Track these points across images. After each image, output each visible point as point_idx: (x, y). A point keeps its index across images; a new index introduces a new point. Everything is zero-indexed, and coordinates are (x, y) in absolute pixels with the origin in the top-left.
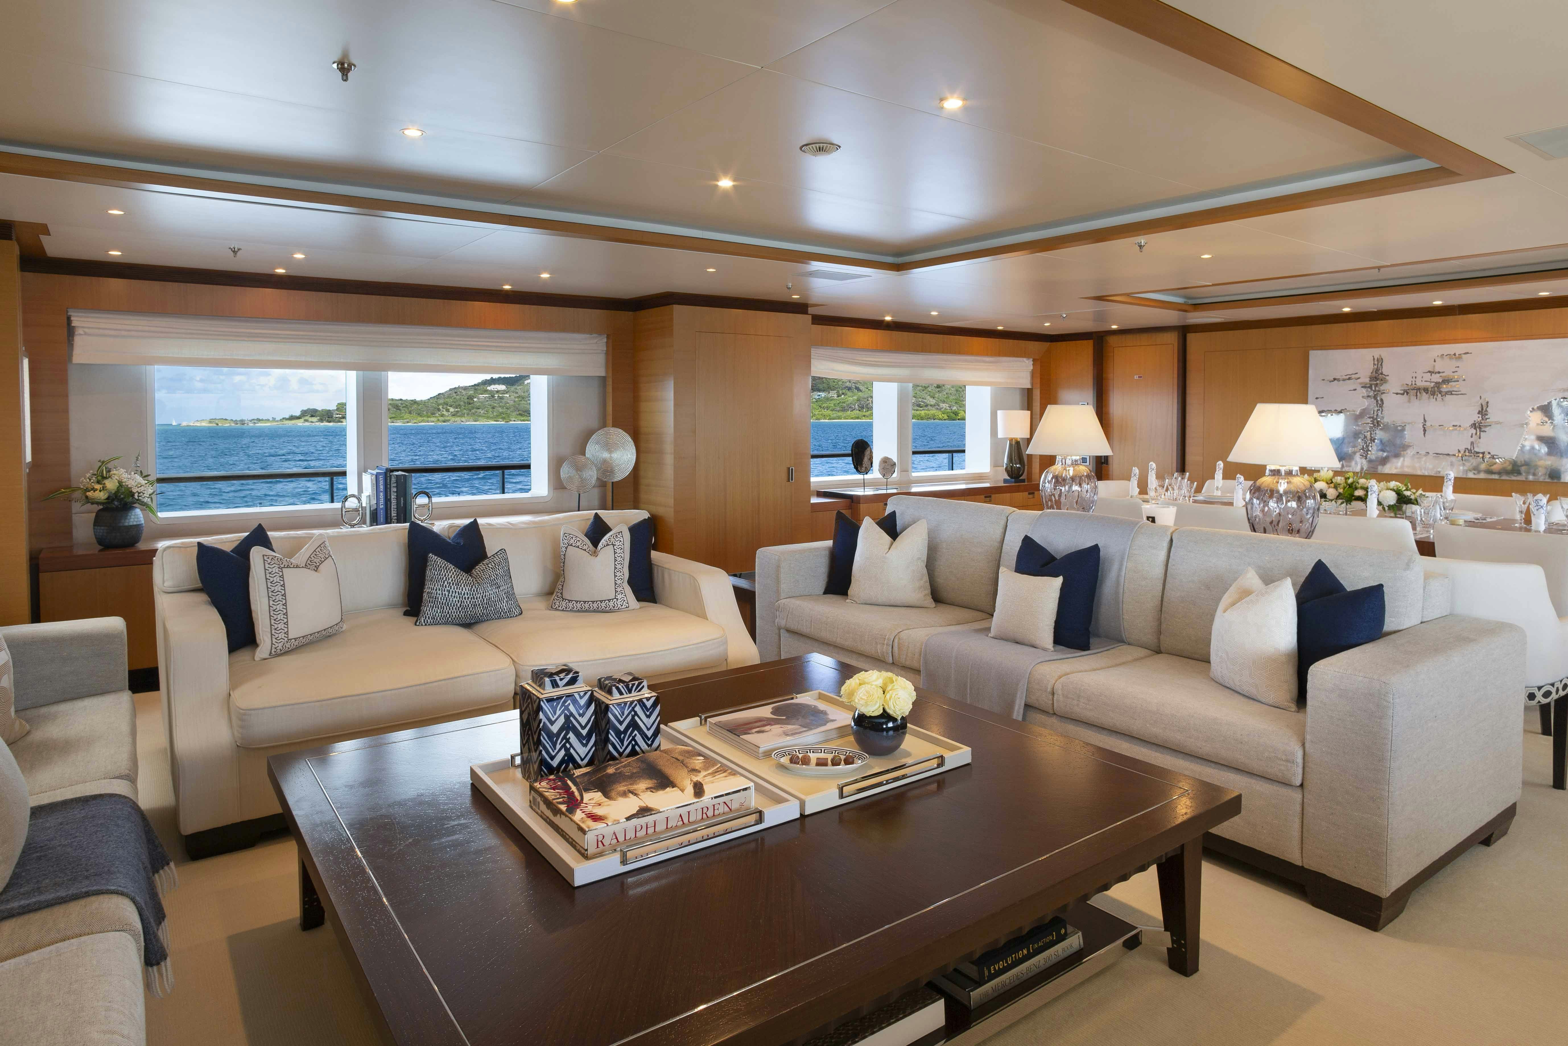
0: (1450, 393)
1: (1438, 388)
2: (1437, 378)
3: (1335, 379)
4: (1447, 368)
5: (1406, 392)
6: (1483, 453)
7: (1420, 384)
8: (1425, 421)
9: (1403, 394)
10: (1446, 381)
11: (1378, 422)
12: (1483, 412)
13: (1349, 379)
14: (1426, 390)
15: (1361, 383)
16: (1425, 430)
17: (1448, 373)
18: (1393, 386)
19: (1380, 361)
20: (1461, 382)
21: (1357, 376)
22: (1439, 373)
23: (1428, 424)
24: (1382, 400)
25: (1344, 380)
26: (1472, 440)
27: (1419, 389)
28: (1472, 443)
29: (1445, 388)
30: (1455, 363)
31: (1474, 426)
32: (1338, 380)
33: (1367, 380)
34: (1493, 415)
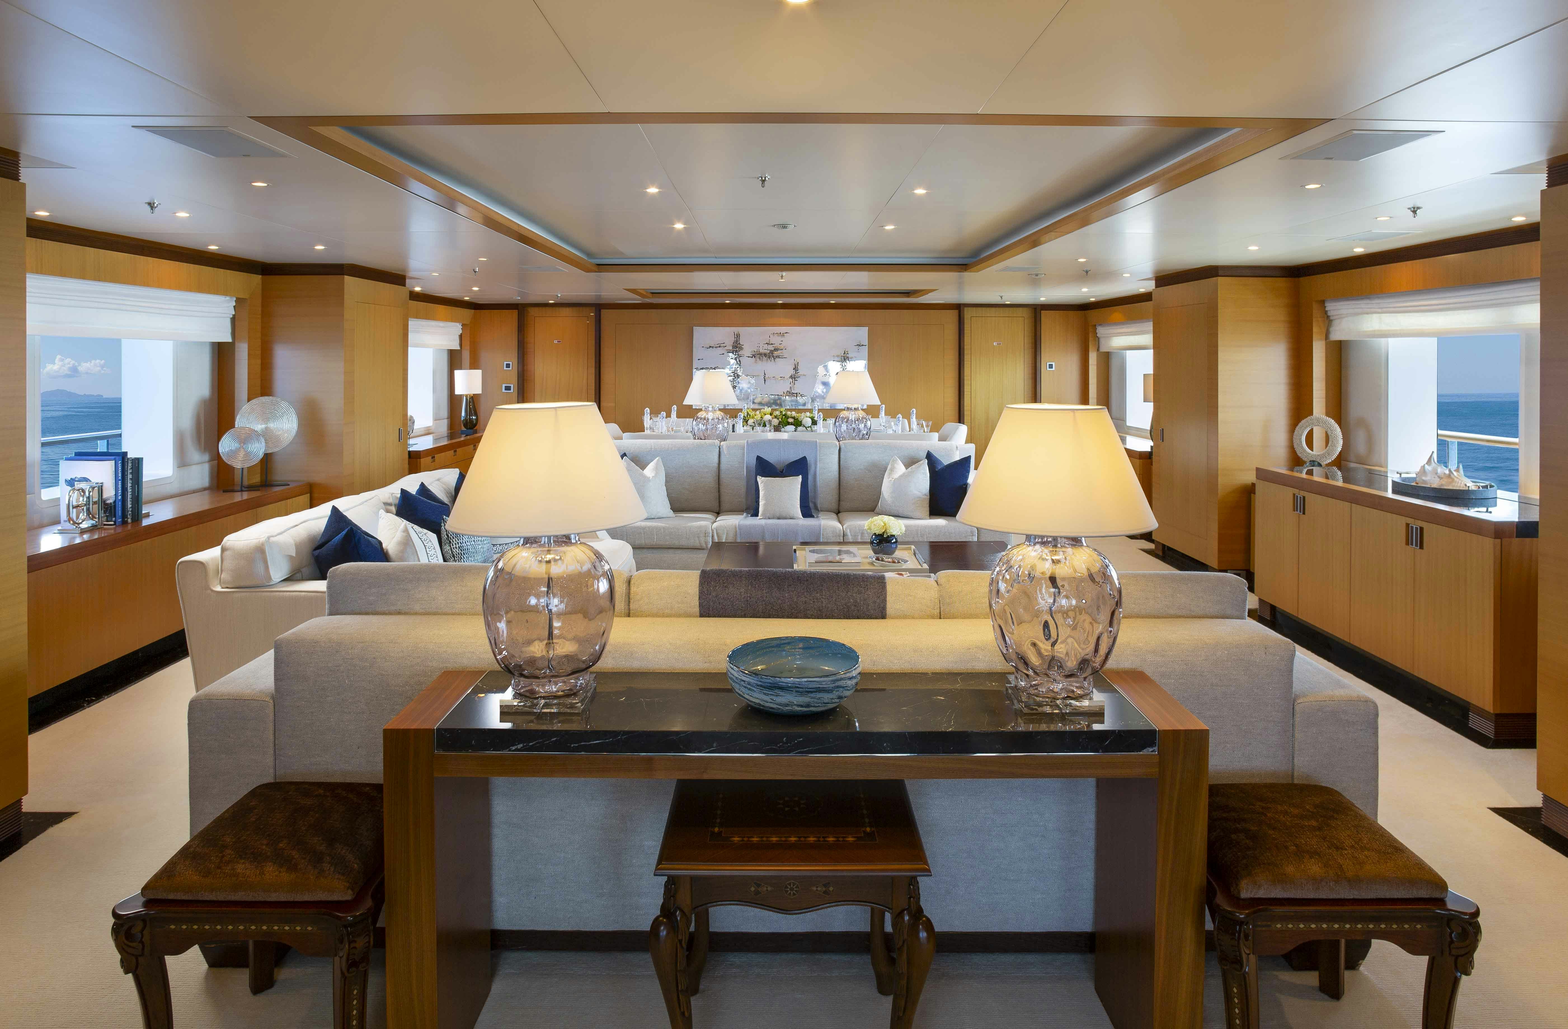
0: (778, 357)
1: (772, 354)
2: (771, 348)
3: (710, 347)
4: (776, 341)
5: (754, 356)
6: (797, 394)
7: (762, 351)
8: (765, 374)
9: (752, 357)
10: (776, 350)
11: (738, 375)
12: (796, 369)
13: (720, 347)
14: (765, 355)
15: (727, 350)
16: (765, 380)
17: (777, 345)
18: (747, 351)
19: (738, 336)
20: (784, 351)
21: (724, 345)
22: (772, 344)
23: (767, 376)
24: (740, 361)
25: (716, 347)
26: (790, 385)
27: (761, 354)
28: (791, 388)
29: (776, 353)
30: (780, 338)
31: (791, 377)
32: (713, 347)
33: (731, 348)
34: (801, 371)
